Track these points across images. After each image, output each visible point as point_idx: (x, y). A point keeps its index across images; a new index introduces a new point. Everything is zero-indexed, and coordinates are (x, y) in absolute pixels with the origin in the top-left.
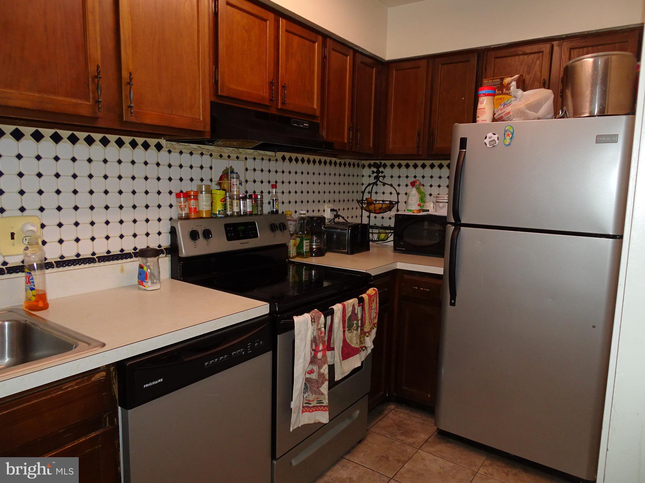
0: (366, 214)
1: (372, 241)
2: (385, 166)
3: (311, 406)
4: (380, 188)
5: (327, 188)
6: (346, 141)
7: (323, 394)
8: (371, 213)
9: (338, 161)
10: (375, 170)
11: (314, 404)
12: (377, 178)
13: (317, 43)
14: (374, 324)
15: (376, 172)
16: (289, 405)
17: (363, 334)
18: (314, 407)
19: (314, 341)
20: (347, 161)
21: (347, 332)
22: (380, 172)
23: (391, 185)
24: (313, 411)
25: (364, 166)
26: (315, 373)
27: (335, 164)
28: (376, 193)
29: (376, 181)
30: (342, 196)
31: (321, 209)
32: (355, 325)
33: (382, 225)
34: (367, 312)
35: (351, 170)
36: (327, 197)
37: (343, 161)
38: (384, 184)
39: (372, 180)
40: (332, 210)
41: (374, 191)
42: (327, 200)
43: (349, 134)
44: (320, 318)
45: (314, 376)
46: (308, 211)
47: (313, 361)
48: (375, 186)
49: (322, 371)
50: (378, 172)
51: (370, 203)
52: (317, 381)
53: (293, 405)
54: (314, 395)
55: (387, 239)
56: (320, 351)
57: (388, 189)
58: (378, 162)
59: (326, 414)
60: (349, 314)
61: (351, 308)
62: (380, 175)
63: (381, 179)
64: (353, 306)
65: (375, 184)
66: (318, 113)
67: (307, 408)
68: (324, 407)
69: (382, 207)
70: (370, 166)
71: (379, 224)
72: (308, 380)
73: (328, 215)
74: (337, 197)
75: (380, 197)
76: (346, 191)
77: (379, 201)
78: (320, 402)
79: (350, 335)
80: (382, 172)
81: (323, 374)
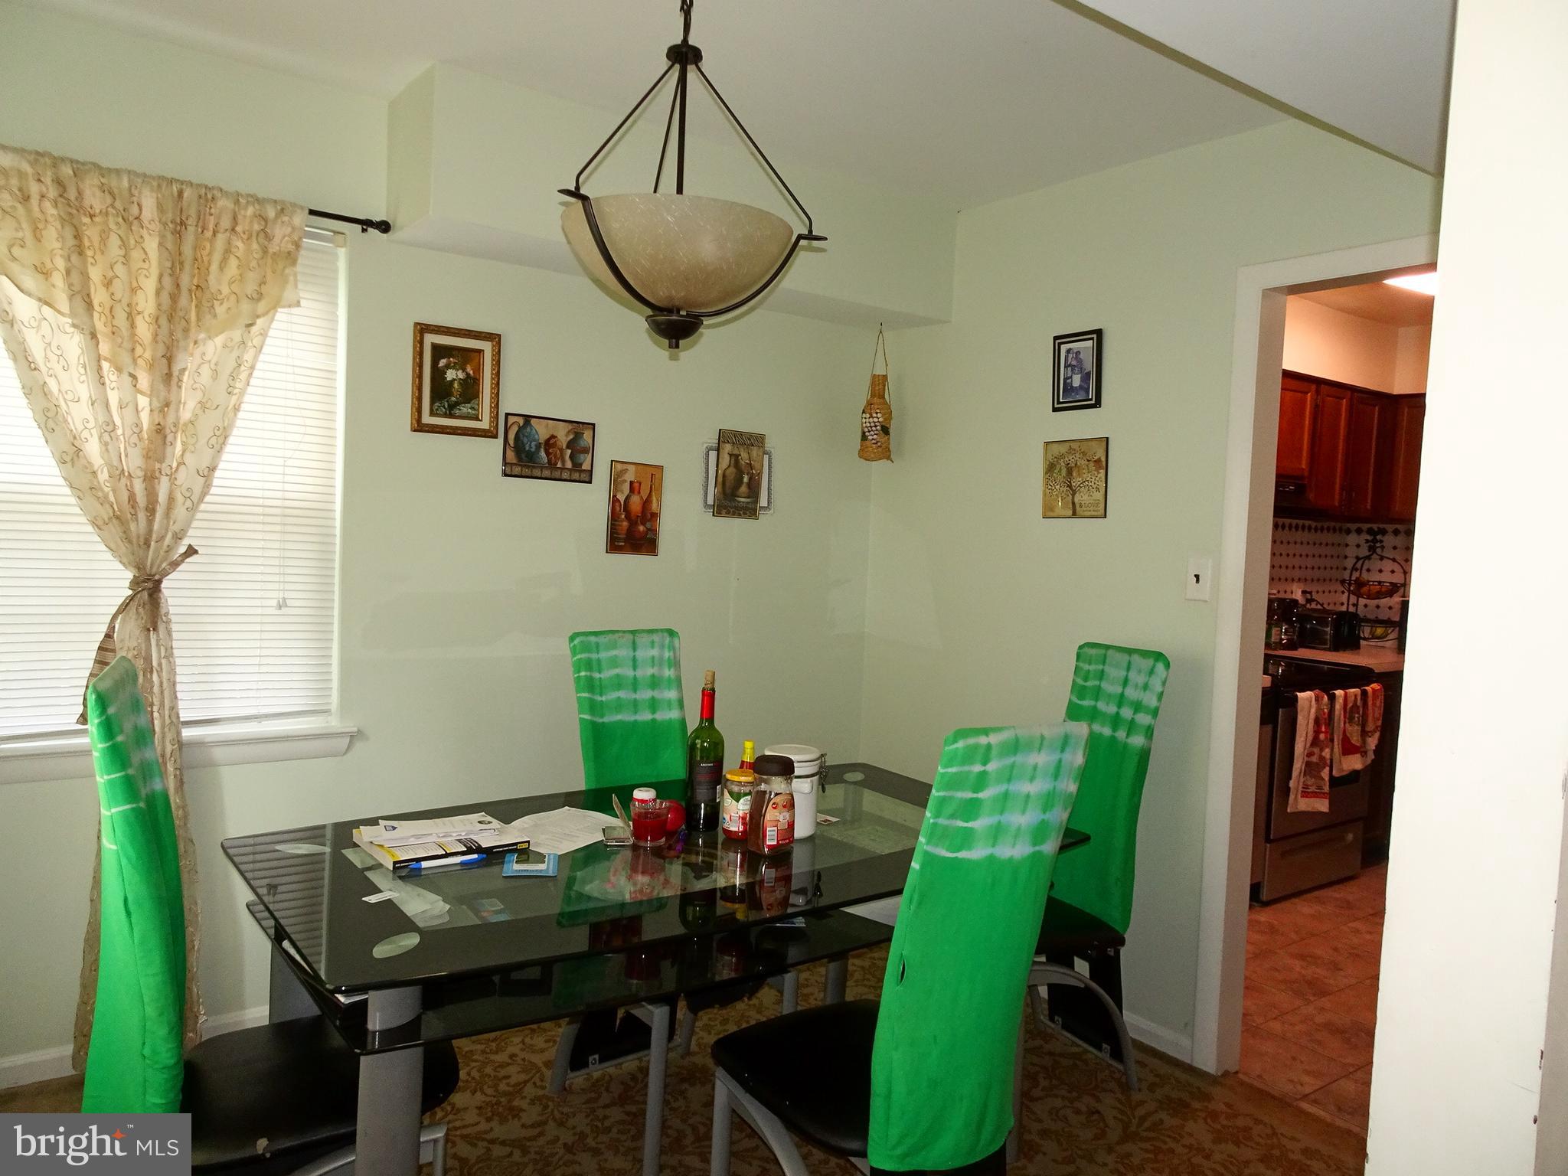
0: (1353, 599)
1: (1365, 639)
2: (1384, 532)
3: (1309, 790)
4: (1375, 564)
5: (1297, 561)
6: (1337, 504)
7: (1323, 779)
8: (1360, 599)
9: (1314, 524)
10: (1369, 538)
11: (1313, 789)
12: (1372, 549)
13: (1309, 394)
14: (1377, 727)
15: (1372, 541)
16: (1288, 783)
17: (1364, 734)
18: (1312, 792)
19: (1317, 721)
20: (1326, 525)
21: (1347, 725)
22: (1377, 541)
23: (1394, 560)
24: (1311, 797)
25: (1348, 532)
26: (1316, 756)
27: (1310, 528)
28: (1368, 570)
29: (1371, 553)
30: (1317, 574)
31: (1289, 591)
32: (1356, 719)
33: (1377, 617)
34: (1370, 708)
35: (1329, 537)
36: (1297, 573)
37: (1319, 525)
38: (1382, 558)
39: (1364, 551)
40: (1304, 592)
41: (1365, 567)
42: (1296, 578)
43: (1341, 495)
44: (1323, 697)
45: (1314, 759)
46: (1279, 592)
47: (1315, 742)
48: (1367, 561)
49: (1323, 754)
50: (1375, 541)
51: (1360, 584)
52: (1317, 763)
53: (1292, 784)
54: (1313, 780)
55: (1387, 636)
56: (1323, 732)
57: (1388, 565)
58: (1375, 527)
59: (1326, 802)
60: (1350, 705)
61: (1353, 698)
62: (1378, 545)
63: (1379, 551)
64: (1356, 696)
65: (1368, 558)
66: (1306, 474)
67: (1305, 794)
68: (1324, 793)
69: (1381, 591)
70: (1359, 531)
71: (1372, 617)
72: (1308, 764)
73: (1298, 596)
74: (1309, 574)
75: (1375, 577)
76: (1322, 566)
77: (1373, 582)
78: (1320, 788)
79: (1350, 728)
80: (1381, 541)
81: (1324, 758)
